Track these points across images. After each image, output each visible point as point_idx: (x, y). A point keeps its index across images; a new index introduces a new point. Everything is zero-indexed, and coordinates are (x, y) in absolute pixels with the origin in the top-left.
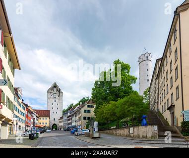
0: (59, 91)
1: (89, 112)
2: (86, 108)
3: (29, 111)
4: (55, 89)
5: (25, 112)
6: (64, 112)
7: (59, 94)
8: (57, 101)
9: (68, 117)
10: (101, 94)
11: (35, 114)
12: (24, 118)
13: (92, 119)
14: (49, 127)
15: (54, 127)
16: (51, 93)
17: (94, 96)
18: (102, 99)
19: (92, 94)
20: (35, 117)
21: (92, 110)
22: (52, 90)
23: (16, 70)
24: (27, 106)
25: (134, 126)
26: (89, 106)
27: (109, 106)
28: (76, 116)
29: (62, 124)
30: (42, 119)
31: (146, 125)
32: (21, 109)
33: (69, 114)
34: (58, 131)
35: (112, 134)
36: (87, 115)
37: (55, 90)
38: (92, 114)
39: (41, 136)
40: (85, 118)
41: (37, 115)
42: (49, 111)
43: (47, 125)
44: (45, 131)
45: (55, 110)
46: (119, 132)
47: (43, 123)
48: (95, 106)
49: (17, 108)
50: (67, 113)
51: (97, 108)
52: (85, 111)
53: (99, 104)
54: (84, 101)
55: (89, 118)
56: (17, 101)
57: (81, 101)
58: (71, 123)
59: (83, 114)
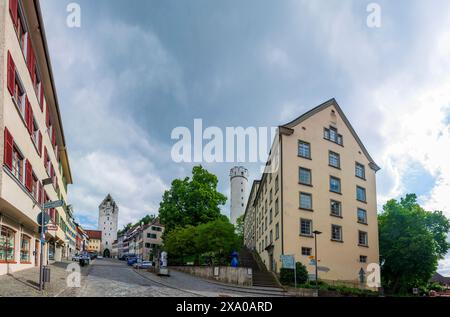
0: (113, 205)
1: (154, 236)
2: (149, 230)
3: (79, 232)
5: (75, 232)
6: (119, 233)
7: (114, 209)
8: (111, 218)
9: (124, 242)
10: (172, 212)
11: (86, 235)
12: (74, 240)
13: (159, 247)
14: (100, 252)
15: (107, 253)
16: (103, 208)
17: (163, 214)
18: (174, 219)
20: (85, 239)
21: (159, 234)
22: (105, 204)
23: (69, 185)
24: (77, 225)
25: (220, 265)
26: (154, 229)
27: (183, 232)
28: (135, 241)
29: (116, 250)
30: (92, 241)
31: (237, 266)
32: (72, 230)
33: (125, 237)
34: (111, 259)
35: (188, 273)
36: (151, 241)
37: (109, 204)
38: (159, 241)
39: (91, 262)
40: (148, 245)
42: (100, 232)
43: (98, 250)
44: (95, 257)
45: (107, 231)
46: (199, 271)
47: (94, 247)
48: (163, 229)
51: (166, 232)
52: (149, 235)
53: (170, 227)
54: (147, 221)
55: (154, 245)
56: (68, 221)
57: (144, 220)
58: (128, 250)
59: (146, 240)
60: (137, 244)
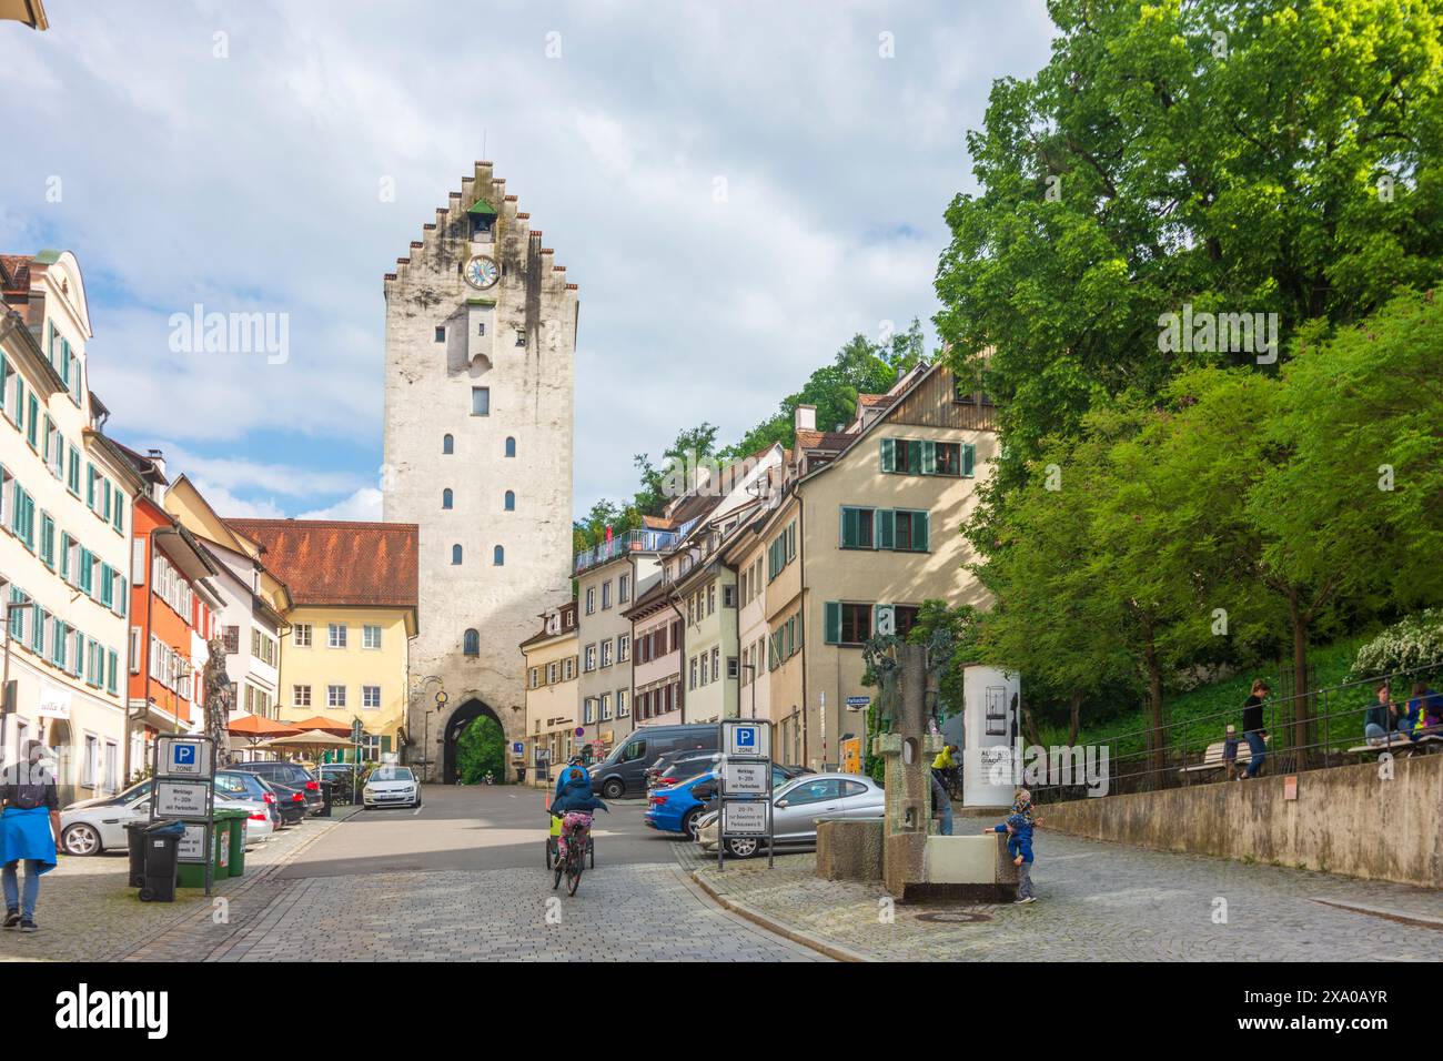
0: (530, 267)
3: (165, 539)
4: (482, 246)
5: (119, 550)
7: (532, 309)
8: (504, 397)
9: (636, 613)
10: (1063, 280)
11: (247, 574)
12: (109, 630)
14: (408, 744)
15: (471, 746)
16: (427, 299)
17: (974, 305)
18: (1091, 347)
19: (946, 290)
20: (235, 612)
21: (959, 500)
22: (443, 259)
24: (142, 471)
26: (903, 458)
28: (733, 599)
29: (554, 706)
30: (321, 634)
33: (647, 570)
34: (511, 795)
38: (952, 570)
40: (851, 623)
41: (265, 591)
42: (403, 538)
43: (386, 720)
45: (475, 519)
47: (337, 695)
49: (24, 505)
50: (627, 556)
51: (1015, 476)
57: (810, 396)
58: (671, 695)
60: (755, 621)
